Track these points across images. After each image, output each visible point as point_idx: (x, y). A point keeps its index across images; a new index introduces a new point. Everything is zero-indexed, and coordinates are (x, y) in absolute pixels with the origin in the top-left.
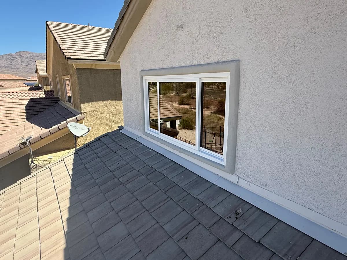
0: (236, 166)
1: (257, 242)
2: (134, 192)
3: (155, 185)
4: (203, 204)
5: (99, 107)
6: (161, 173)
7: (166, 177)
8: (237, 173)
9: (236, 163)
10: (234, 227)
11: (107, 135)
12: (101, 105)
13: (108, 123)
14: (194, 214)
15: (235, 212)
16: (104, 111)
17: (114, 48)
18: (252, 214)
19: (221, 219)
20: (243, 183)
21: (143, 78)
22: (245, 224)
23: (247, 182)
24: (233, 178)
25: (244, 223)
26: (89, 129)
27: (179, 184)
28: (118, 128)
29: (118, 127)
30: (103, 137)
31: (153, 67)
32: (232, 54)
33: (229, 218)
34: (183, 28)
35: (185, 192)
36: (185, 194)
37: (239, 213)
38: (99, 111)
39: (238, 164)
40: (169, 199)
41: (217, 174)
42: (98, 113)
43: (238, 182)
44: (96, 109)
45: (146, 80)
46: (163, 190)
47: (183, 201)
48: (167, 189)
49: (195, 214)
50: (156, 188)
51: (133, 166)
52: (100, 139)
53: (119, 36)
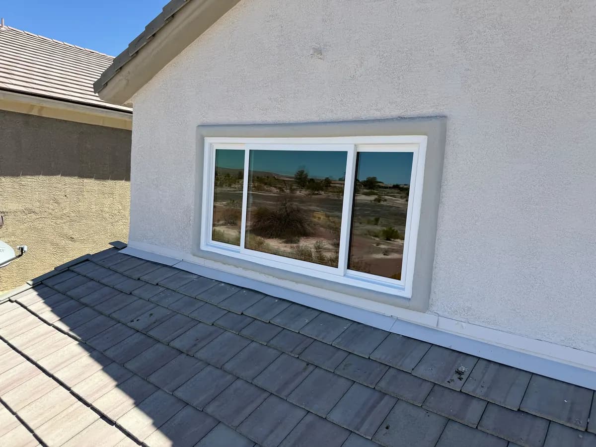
0: (432, 296)
1: (517, 410)
2: (224, 365)
3: (266, 347)
4: (387, 368)
5: (39, 201)
6: (269, 322)
7: (284, 328)
8: (434, 309)
9: (432, 291)
10: (464, 395)
11: (87, 260)
12: (45, 198)
13: (57, 240)
14: (379, 385)
15: (456, 371)
16: (50, 211)
17: (129, 73)
18: (484, 371)
19: (436, 387)
20: (446, 326)
21: (204, 140)
22: (482, 387)
23: (456, 322)
24: (426, 319)
25: (480, 386)
26: (22, 249)
27: (323, 338)
28: (112, 246)
29: (110, 244)
30: (75, 265)
31: (234, 120)
32: (431, 107)
33: (450, 381)
34: (323, 54)
35: (340, 352)
36: (341, 355)
37: (463, 373)
38: (37, 210)
39: (435, 293)
40: (311, 368)
41: (390, 315)
42: (34, 216)
43: (437, 325)
44: (30, 207)
45: (211, 144)
46: (291, 352)
47: (345, 366)
48: (299, 350)
49: (383, 385)
50: (273, 353)
51: (194, 315)
52: (71, 268)
53: (153, 50)
